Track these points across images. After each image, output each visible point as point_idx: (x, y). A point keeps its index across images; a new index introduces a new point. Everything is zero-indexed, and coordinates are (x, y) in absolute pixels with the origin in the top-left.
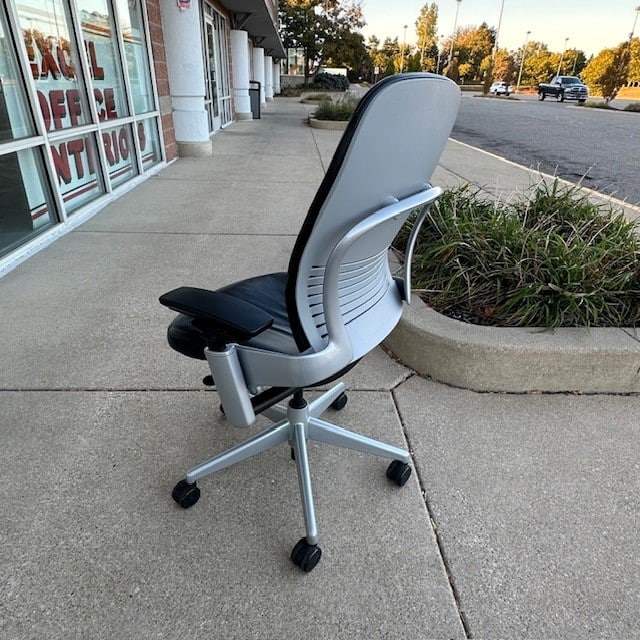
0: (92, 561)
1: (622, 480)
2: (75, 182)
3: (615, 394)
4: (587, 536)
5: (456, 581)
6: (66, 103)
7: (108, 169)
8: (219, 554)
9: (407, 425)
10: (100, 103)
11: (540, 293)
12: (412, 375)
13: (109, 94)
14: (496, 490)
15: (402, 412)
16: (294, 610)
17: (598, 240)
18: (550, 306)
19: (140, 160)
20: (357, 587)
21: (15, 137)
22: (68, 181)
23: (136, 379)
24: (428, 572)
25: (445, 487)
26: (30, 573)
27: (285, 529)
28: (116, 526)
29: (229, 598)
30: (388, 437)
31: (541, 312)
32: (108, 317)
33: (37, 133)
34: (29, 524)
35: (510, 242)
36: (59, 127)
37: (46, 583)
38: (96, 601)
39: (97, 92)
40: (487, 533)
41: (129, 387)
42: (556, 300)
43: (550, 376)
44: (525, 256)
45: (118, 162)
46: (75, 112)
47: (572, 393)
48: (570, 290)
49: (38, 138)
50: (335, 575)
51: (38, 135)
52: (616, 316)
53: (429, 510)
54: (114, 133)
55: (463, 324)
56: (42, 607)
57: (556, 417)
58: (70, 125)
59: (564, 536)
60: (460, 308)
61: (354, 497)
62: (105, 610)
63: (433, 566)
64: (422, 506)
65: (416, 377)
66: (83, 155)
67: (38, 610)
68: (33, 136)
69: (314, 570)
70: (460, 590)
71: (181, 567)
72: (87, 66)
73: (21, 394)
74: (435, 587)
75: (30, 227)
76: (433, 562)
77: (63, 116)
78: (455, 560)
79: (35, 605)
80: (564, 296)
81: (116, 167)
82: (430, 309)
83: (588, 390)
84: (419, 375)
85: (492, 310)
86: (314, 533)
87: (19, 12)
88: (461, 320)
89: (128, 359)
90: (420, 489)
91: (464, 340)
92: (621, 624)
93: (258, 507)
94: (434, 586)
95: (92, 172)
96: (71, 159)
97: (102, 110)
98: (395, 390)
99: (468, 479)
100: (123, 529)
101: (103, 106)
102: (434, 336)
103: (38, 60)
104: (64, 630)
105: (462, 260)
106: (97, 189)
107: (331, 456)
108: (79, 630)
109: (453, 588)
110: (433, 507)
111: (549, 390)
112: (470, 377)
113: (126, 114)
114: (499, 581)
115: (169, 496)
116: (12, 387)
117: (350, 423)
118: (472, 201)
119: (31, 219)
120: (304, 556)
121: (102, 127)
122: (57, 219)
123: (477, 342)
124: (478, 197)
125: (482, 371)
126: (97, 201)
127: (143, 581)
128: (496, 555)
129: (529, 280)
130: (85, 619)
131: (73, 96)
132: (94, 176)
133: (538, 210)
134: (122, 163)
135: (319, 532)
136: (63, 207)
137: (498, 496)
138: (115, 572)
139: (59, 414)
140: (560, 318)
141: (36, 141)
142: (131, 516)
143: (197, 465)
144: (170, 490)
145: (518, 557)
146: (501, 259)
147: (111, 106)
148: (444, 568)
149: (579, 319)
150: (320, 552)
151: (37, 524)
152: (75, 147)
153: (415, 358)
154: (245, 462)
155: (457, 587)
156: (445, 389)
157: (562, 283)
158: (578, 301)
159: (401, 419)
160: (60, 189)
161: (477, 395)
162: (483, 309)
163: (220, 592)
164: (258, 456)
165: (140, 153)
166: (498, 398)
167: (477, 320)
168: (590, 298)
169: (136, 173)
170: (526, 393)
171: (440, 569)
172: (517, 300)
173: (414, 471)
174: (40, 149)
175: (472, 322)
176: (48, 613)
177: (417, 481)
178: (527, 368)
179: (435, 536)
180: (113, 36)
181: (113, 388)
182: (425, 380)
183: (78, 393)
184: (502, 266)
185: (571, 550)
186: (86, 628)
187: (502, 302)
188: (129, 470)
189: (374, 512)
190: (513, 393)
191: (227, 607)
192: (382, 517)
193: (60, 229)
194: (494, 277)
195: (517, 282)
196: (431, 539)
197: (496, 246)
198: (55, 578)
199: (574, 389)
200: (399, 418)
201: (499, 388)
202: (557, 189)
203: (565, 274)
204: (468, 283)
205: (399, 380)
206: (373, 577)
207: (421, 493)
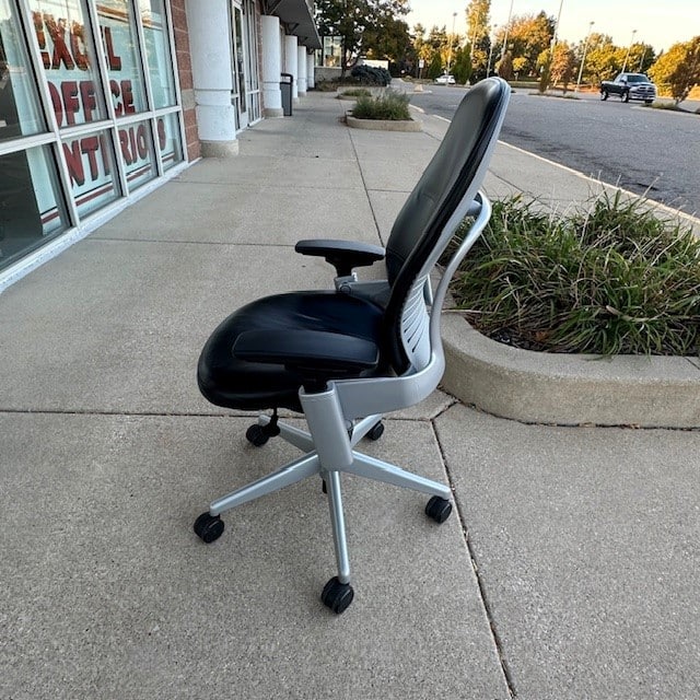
0: (108, 597)
1: (680, 522)
2: (89, 184)
3: (675, 429)
4: (641, 582)
5: (498, 628)
6: (79, 94)
7: (124, 168)
8: (244, 592)
9: (448, 457)
10: (117, 96)
11: (597, 316)
12: (455, 403)
13: (127, 87)
14: (545, 529)
15: (443, 443)
16: (324, 654)
17: (663, 260)
18: (607, 331)
19: (160, 159)
20: (391, 631)
21: (24, 132)
22: (81, 183)
23: (154, 402)
24: (468, 616)
25: (488, 525)
26: (42, 608)
27: (315, 566)
28: (134, 560)
29: (254, 639)
30: (426, 470)
31: (598, 338)
32: (125, 334)
33: (47, 130)
34: (41, 556)
35: (566, 260)
36: (71, 123)
37: (60, 619)
38: (113, 639)
39: (113, 83)
40: (533, 576)
41: (147, 410)
42: (614, 324)
43: (605, 408)
44: (582, 276)
45: (135, 161)
46: (89, 105)
47: (629, 427)
48: (630, 314)
49: (49, 134)
50: (368, 618)
51: (49, 131)
52: (680, 344)
53: (470, 551)
54: (131, 130)
55: (512, 348)
56: (55, 643)
57: (611, 452)
58: (83, 120)
59: (615, 582)
60: (508, 332)
61: (390, 535)
62: (122, 648)
63: (474, 610)
64: (463, 546)
65: (459, 406)
66: (98, 154)
67: (51, 647)
68: (44, 132)
69: (346, 612)
70: (502, 637)
71: (203, 606)
72: (103, 54)
73: (31, 415)
74: (476, 632)
75: (40, 233)
76: (474, 606)
77: (76, 110)
78: (497, 604)
79: (48, 641)
80: (624, 321)
81: (134, 166)
82: (475, 332)
83: (646, 424)
84: (462, 403)
85: (544, 334)
86: (347, 572)
88: (510, 344)
89: (147, 380)
90: (461, 527)
91: (512, 366)
92: (673, 677)
93: (286, 543)
94: (474, 632)
95: (107, 173)
96: (85, 158)
97: (119, 105)
98: (436, 420)
99: (513, 518)
100: (141, 564)
101: (120, 100)
102: (480, 361)
103: (50, 48)
104: (78, 669)
105: (512, 279)
106: (112, 192)
107: (367, 490)
108: (95, 669)
109: (495, 635)
110: (475, 547)
111: (604, 422)
112: (518, 406)
113: (145, 109)
114: (543, 628)
115: (191, 529)
116: (21, 407)
117: (387, 455)
118: (525, 213)
119: (40, 223)
120: (335, 596)
121: (118, 123)
122: (69, 223)
123: (527, 369)
125: (531, 401)
126: (115, 204)
127: (163, 619)
128: (542, 601)
129: (586, 302)
130: (101, 659)
131: (87, 88)
132: (109, 178)
133: (598, 224)
134: (140, 162)
135: (352, 572)
136: (76, 211)
137: (545, 537)
138: (132, 609)
139: (72, 438)
140: (618, 345)
141: (47, 139)
142: (150, 549)
143: (221, 496)
144: (192, 521)
145: (566, 603)
146: (554, 277)
147: (128, 100)
148: (485, 612)
149: (639, 346)
150: (352, 593)
151: (49, 556)
152: (89, 145)
153: (459, 385)
154: (273, 494)
155: (498, 633)
156: (490, 420)
157: (621, 305)
158: (638, 326)
159: (442, 452)
160: (73, 191)
161: (525, 426)
162: (534, 333)
163: (244, 632)
164: (286, 489)
165: (160, 153)
166: (547, 430)
167: (527, 344)
168: (651, 323)
169: (155, 174)
170: (578, 425)
171: (481, 613)
172: (570, 324)
173: (455, 508)
174: (52, 146)
175: (522, 347)
176: (61, 651)
177: (458, 518)
178: (581, 399)
179: (476, 578)
180: (132, 21)
181: (130, 412)
182: (468, 409)
183: (92, 416)
184: (556, 285)
185: (623, 597)
186: (101, 668)
187: (555, 326)
188: (148, 500)
189: (411, 552)
190: (564, 426)
191: (253, 648)
192: (420, 556)
193: (72, 235)
194: (546, 298)
195: (572, 304)
196: (472, 580)
197: (550, 265)
198: (69, 614)
199: (631, 423)
200: (439, 450)
201: (549, 420)
202: (619, 202)
203: (626, 297)
204: (518, 304)
205: (440, 409)
206: (409, 621)
207: (462, 532)
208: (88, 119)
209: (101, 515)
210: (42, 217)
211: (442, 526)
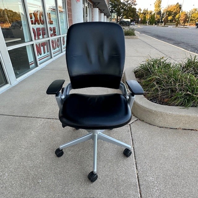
0: (29, 170)
2: (43, 55)
4: (192, 182)
5: (142, 192)
6: (41, 31)
7: (53, 51)
8: (66, 173)
9: (133, 137)
10: (52, 31)
11: (185, 95)
12: (138, 120)
13: (54, 29)
14: (161, 162)
15: (132, 132)
16: (87, 194)
18: (188, 100)
19: (63, 48)
20: (108, 190)
21: (26, 42)
22: (41, 55)
23: (51, 115)
24: (132, 188)
25: (143, 159)
26: (11, 172)
27: (88, 167)
29: (67, 188)
30: (126, 140)
31: (184, 101)
34: (14, 157)
36: (39, 38)
37: (15, 176)
38: (28, 183)
39: (50, 28)
40: (155, 176)
41: (49, 117)
42: (190, 97)
43: (186, 124)
44: (180, 82)
45: (56, 49)
46: (44, 34)
47: (194, 130)
48: (195, 94)
49: (32, 42)
50: (101, 185)
51: (32, 41)
53: (136, 166)
54: (55, 40)
55: (156, 104)
56: (13, 182)
57: (187, 138)
58: (42, 38)
59: (183, 181)
60: (156, 99)
61: (112, 159)
62: (30, 186)
63: (135, 186)
64: (134, 165)
66: (46, 47)
67: (12, 184)
68: (31, 41)
69: (95, 182)
71: (54, 176)
72: (48, 20)
73: (18, 117)
75: (29, 68)
77: (40, 35)
78: (143, 185)
79: (11, 182)
80: (193, 96)
81: (56, 50)
82: (145, 98)
84: (140, 120)
85: (167, 100)
87: (28, 5)
88: (156, 103)
89: (50, 109)
90: (134, 159)
91: (155, 109)
93: (81, 159)
94: (134, 194)
95: (48, 52)
96: (42, 48)
97: (52, 34)
98: (131, 125)
99: (151, 157)
100: (39, 162)
101: (52, 32)
102: (145, 107)
103: (33, 19)
104: (18, 191)
105: (157, 83)
106: (49, 57)
107: (107, 145)
108: (22, 191)
109: (141, 194)
110: (138, 165)
111: (185, 128)
112: (157, 122)
113: (59, 34)
114: (157, 194)
115: (54, 153)
116: (16, 115)
117: (114, 135)
118: (165, 62)
119: (29, 65)
120: (92, 177)
121: (51, 38)
122: (37, 66)
123: (160, 111)
124: (167, 61)
125: (161, 120)
126: (50, 60)
127: (43, 179)
128: (157, 185)
129: (181, 90)
130: (24, 188)
131: (43, 29)
132: (49, 53)
133: (188, 66)
134: (57, 49)
136: (38, 62)
137: (161, 164)
138: (35, 175)
139: (28, 124)
140: (191, 104)
141: (31, 43)
142: (43, 158)
143: (64, 143)
144: (55, 151)
145: (165, 186)
146: (171, 83)
147: (55, 32)
148: (138, 187)
150: (97, 176)
151: (16, 157)
152: (43, 44)
153: (139, 114)
155: (142, 194)
156: (148, 125)
157: (193, 92)
159: (131, 135)
160: (38, 57)
161: (159, 128)
162: (164, 99)
163: (64, 185)
164: (83, 142)
165: (63, 46)
166: (166, 130)
167: (161, 103)
169: (61, 52)
170: (176, 129)
171: (137, 187)
172: (175, 97)
173: (133, 152)
174: (33, 45)
176: (14, 185)
177: (134, 156)
178: (177, 121)
179: (137, 176)
180: (56, 11)
181: (44, 117)
182: (141, 122)
183: (34, 118)
184: (172, 85)
185: (185, 187)
186: (24, 191)
187: (171, 97)
188: (44, 143)
189: (117, 165)
190: (172, 128)
191: (66, 190)
192: (120, 167)
193: (37, 69)
194: (168, 89)
195: (176, 91)
196: (135, 176)
197: (169, 78)
198: (18, 174)
199: (195, 129)
200: (130, 134)
201: (167, 126)
202: (196, 59)
203: (194, 89)
204: (159, 90)
205: (133, 121)
206: (114, 187)
207: (134, 160)
208: (43, 38)
209: (31, 147)
210: (30, 64)
211: (128, 158)
